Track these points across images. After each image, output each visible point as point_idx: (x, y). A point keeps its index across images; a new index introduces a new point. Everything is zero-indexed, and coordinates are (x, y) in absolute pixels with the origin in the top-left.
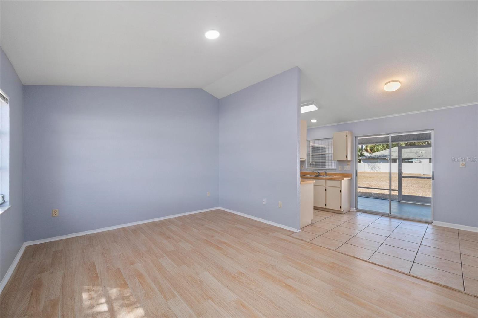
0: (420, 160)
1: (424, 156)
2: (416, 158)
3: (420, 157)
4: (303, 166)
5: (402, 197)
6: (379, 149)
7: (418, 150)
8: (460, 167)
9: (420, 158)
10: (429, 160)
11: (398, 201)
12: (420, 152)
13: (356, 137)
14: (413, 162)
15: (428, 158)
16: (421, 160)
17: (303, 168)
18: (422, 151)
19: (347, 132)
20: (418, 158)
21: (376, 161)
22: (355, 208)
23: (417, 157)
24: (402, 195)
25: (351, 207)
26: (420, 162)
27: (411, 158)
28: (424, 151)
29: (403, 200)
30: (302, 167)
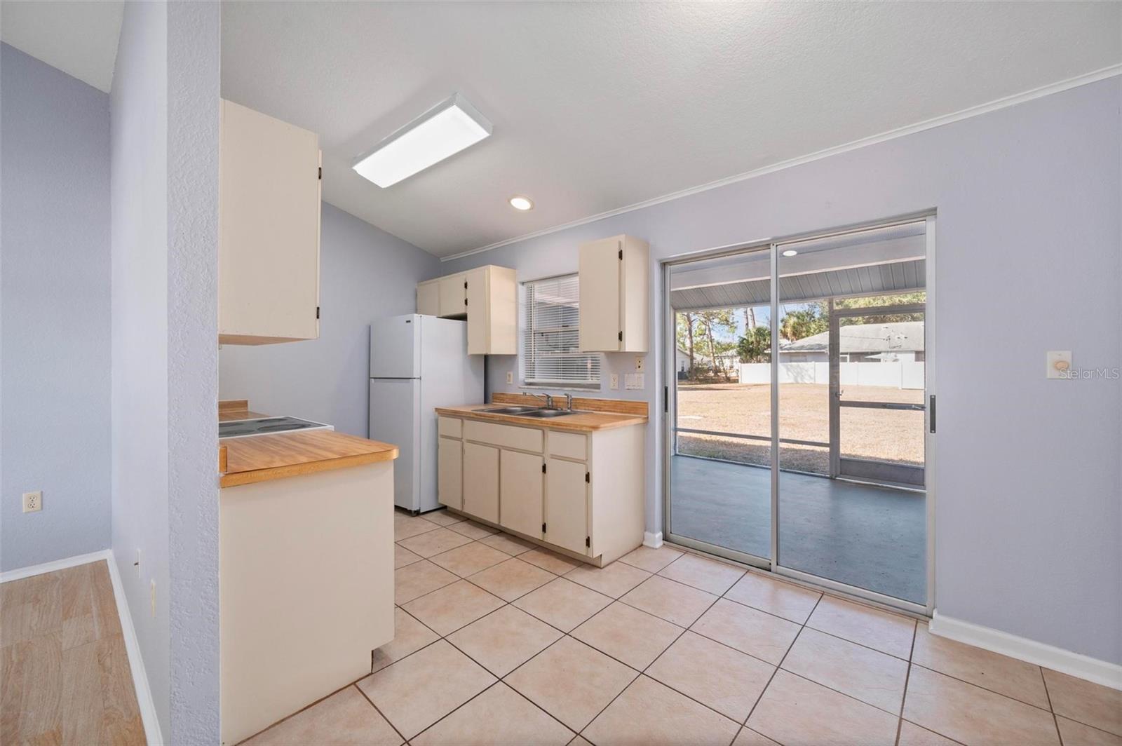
0: (896, 356)
1: (904, 347)
2: (888, 352)
3: (895, 350)
4: (512, 374)
5: (841, 463)
6: (812, 331)
7: (892, 333)
8: (1049, 376)
9: (897, 350)
10: (913, 355)
11: (831, 478)
12: (897, 336)
13: (664, 265)
14: (882, 360)
15: (911, 352)
16: (899, 356)
17: (511, 382)
18: (900, 335)
19: (622, 238)
20: (891, 352)
21: (804, 358)
22: (659, 535)
23: (890, 350)
24: (841, 460)
25: (645, 530)
26: (896, 360)
27: (877, 351)
28: (904, 336)
29: (843, 473)
30: (509, 375)
